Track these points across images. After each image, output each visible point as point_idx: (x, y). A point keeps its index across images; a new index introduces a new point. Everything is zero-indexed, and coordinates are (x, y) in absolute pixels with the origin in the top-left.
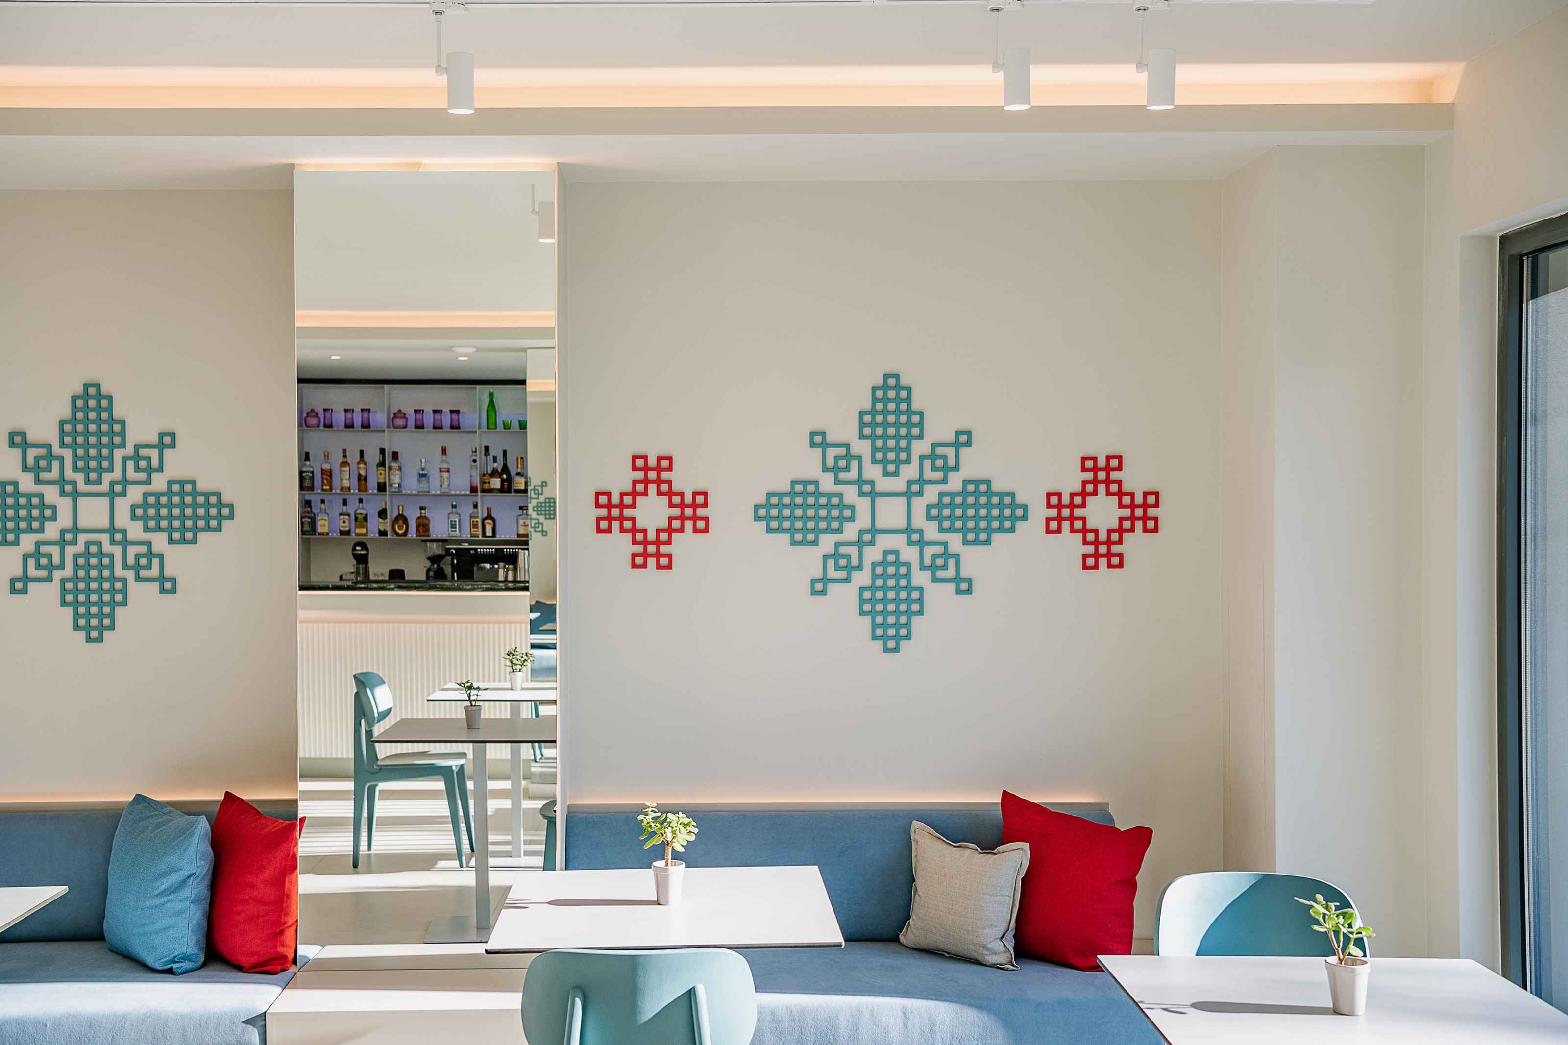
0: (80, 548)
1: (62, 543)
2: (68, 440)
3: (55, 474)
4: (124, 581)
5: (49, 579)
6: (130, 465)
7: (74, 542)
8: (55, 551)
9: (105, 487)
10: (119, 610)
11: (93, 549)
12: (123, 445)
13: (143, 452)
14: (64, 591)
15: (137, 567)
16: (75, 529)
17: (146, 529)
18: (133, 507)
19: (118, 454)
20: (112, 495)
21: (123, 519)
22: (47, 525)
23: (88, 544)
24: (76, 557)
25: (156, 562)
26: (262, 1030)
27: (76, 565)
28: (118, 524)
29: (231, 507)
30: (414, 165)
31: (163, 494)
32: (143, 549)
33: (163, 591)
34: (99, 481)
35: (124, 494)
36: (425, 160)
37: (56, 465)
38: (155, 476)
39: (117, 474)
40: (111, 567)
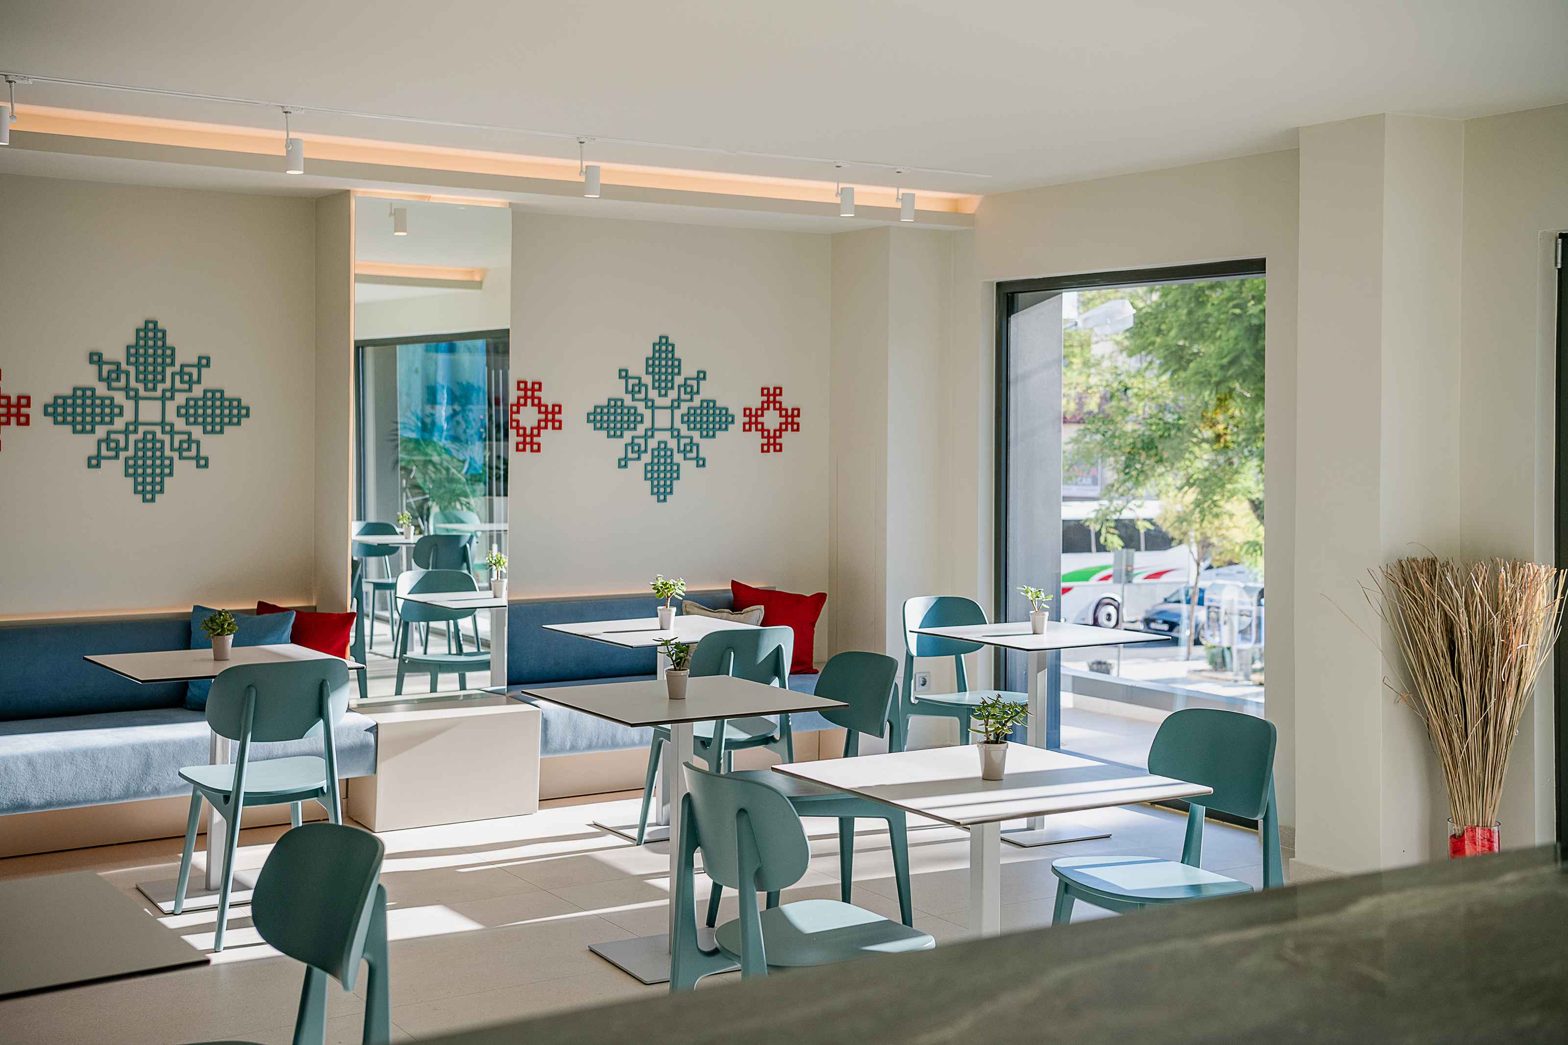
0: (140, 435)
1: (126, 432)
2: (132, 359)
3: (123, 383)
4: (171, 459)
5: (117, 457)
6: (177, 378)
7: (136, 431)
8: (121, 438)
9: (159, 393)
10: (167, 480)
11: (149, 437)
12: (173, 364)
13: (186, 369)
14: (127, 466)
15: (180, 450)
16: (136, 423)
17: (187, 423)
18: (179, 408)
19: (169, 371)
20: (163, 399)
21: (171, 416)
22: (116, 419)
23: (145, 433)
24: (136, 442)
25: (194, 446)
26: (375, 735)
27: (136, 449)
28: (168, 419)
29: (248, 409)
30: (424, 197)
31: (200, 399)
32: (185, 437)
33: (198, 466)
34: (154, 389)
35: (172, 398)
36: (433, 195)
37: (123, 377)
38: (195, 387)
39: (168, 384)
40: (162, 448)
